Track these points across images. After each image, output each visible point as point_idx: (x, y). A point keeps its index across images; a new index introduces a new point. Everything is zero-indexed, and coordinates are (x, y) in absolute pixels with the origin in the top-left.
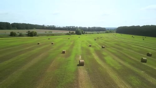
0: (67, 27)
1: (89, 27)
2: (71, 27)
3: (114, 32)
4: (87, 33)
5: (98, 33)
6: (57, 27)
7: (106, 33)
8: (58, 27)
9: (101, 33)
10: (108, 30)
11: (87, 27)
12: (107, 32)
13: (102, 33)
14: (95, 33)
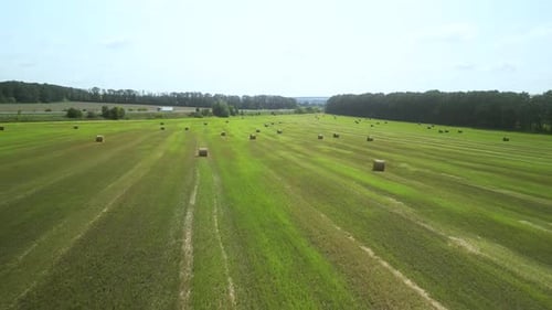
0: (174, 94)
1: (248, 97)
2: (187, 94)
3: (319, 112)
4: (242, 114)
5: (273, 113)
6: (141, 94)
7: (296, 113)
8: (146, 94)
9: (282, 114)
10: (306, 104)
11: (241, 96)
12: (300, 112)
13: (286, 113)
14: (264, 114)
